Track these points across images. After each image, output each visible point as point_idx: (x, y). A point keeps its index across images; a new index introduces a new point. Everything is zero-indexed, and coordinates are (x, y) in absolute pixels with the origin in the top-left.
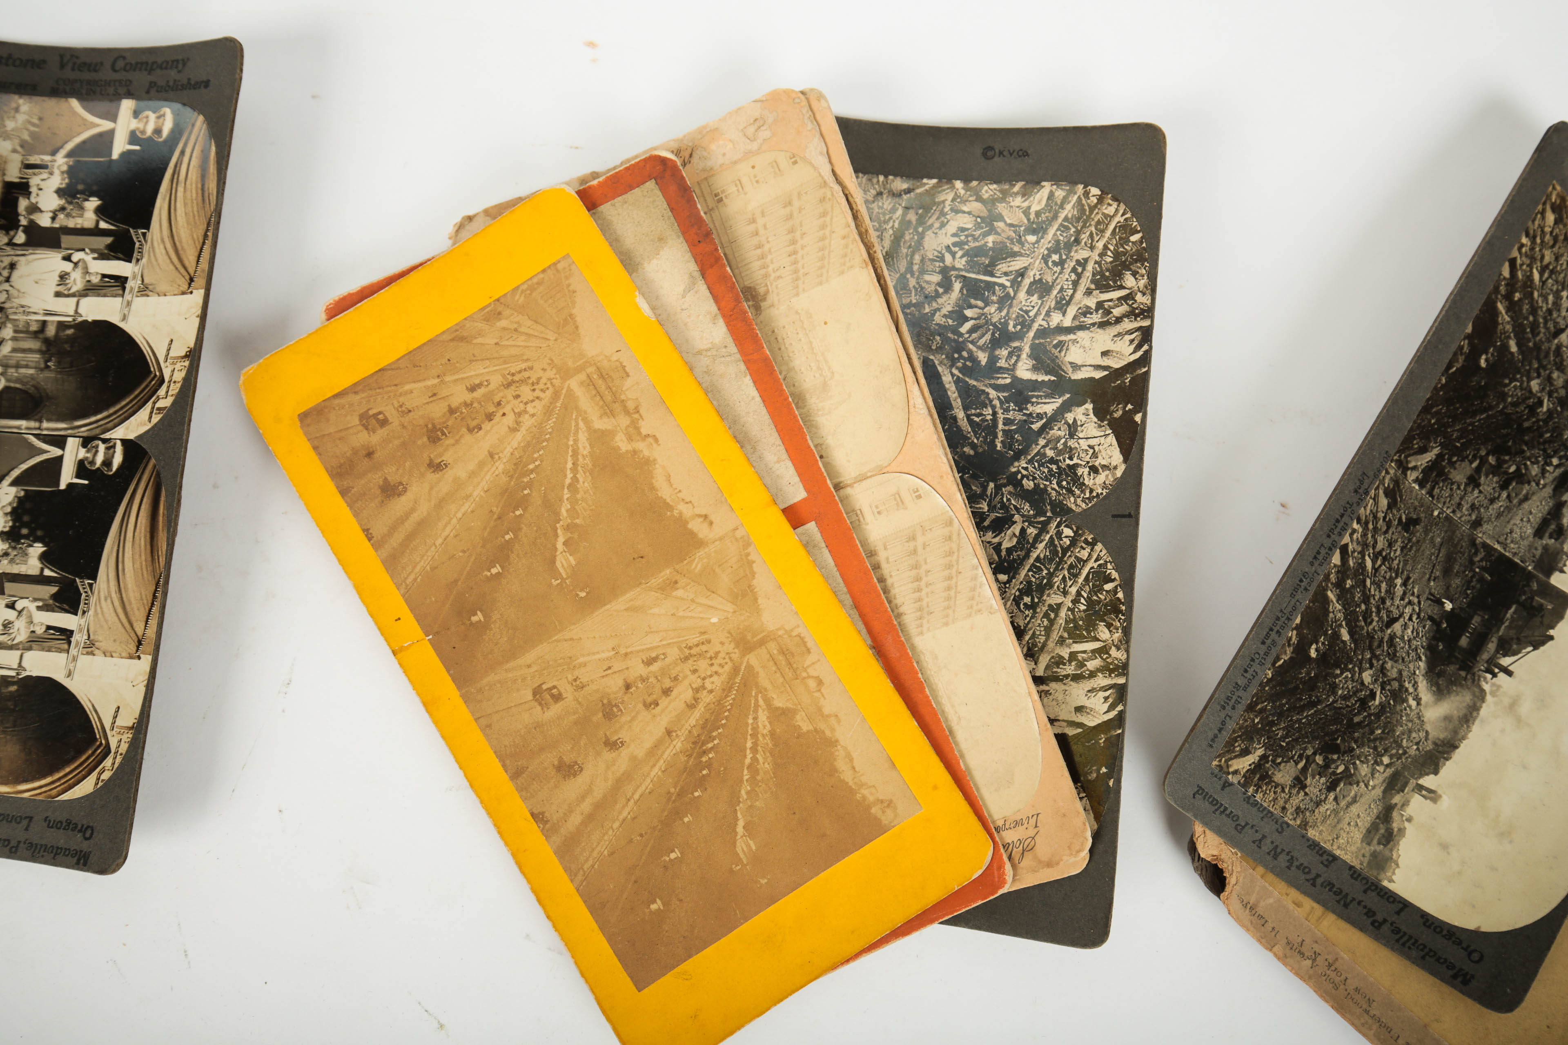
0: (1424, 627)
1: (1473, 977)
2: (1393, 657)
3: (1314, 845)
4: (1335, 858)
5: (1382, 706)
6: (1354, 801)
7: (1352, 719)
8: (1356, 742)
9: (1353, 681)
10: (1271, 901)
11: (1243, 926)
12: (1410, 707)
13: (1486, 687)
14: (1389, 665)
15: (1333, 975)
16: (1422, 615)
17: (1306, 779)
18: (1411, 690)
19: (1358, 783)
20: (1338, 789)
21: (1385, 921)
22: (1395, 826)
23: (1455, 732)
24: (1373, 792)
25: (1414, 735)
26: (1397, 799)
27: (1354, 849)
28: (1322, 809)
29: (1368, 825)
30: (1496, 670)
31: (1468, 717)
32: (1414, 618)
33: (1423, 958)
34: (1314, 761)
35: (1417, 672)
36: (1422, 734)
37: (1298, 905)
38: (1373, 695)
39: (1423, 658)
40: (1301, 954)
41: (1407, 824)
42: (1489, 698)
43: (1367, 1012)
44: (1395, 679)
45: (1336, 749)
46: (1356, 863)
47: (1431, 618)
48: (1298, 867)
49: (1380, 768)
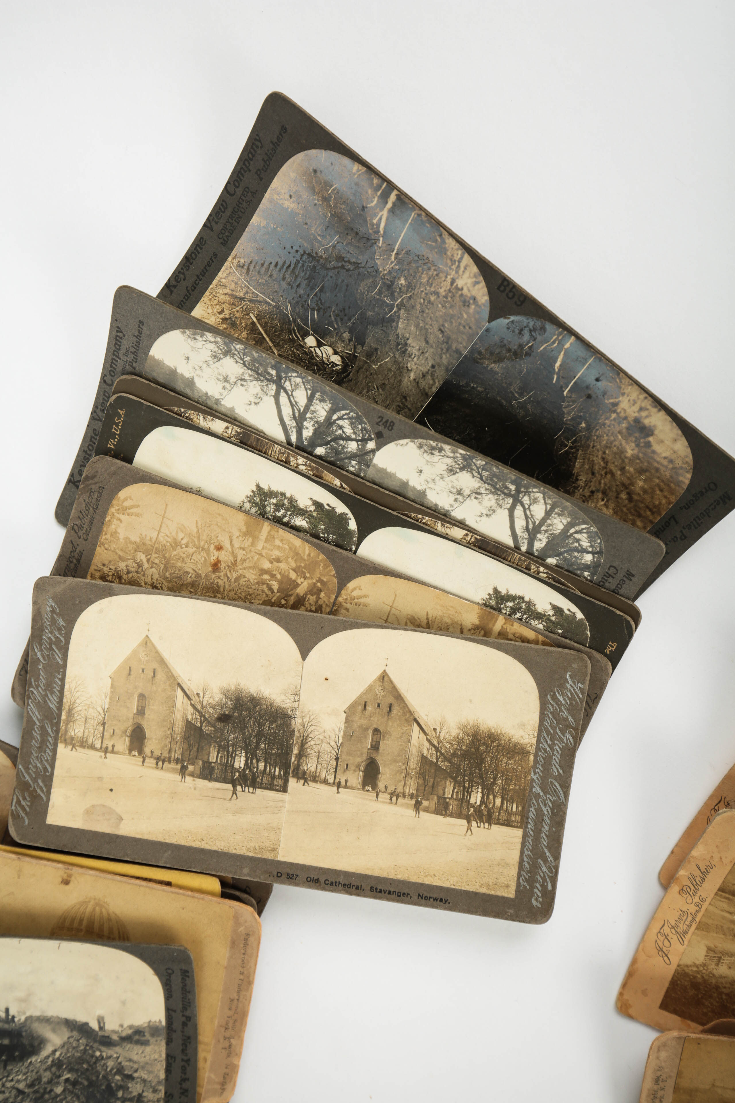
0: (12, 1069)
1: (181, 970)
2: (39, 1079)
3: (168, 1070)
4: (168, 1056)
5: (71, 1070)
6: (130, 1060)
7: (87, 1086)
8: (98, 1077)
9: (65, 1098)
10: (212, 1076)
11: (234, 1085)
12: (61, 1055)
13: (23, 1018)
14: (45, 1080)
15: (231, 1025)
16: (6, 1074)
17: (134, 1096)
18: (51, 1059)
19: (120, 1063)
20: (130, 1073)
21: (183, 1016)
22: (130, 1032)
23: (58, 1023)
24: (119, 1052)
25: (74, 1045)
26: (115, 1037)
27: (156, 1048)
28: (145, 1076)
29: (139, 1047)
30: (10, 1017)
31: (46, 1020)
32: (10, 1078)
33: (189, 992)
34: (122, 1097)
35: (39, 1060)
36: (71, 1040)
37: (205, 1060)
38: (67, 1080)
39: (29, 1061)
40: (230, 1046)
41: (125, 1026)
42: (28, 1014)
43: (238, 1000)
44: (50, 1071)
45: (109, 1086)
46: (163, 1043)
47: (5, 1067)
48: (185, 1074)
49: (104, 1055)
